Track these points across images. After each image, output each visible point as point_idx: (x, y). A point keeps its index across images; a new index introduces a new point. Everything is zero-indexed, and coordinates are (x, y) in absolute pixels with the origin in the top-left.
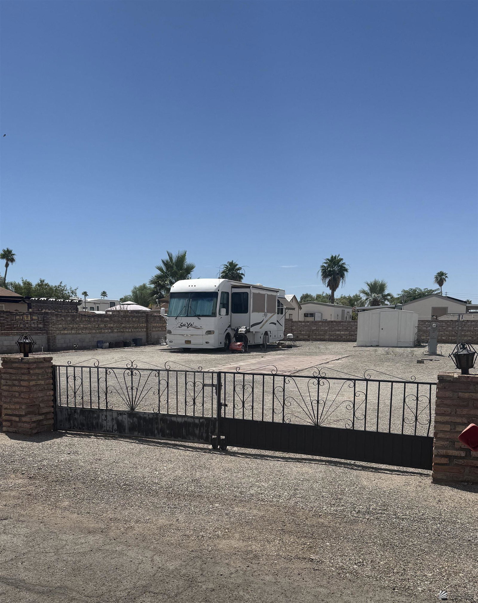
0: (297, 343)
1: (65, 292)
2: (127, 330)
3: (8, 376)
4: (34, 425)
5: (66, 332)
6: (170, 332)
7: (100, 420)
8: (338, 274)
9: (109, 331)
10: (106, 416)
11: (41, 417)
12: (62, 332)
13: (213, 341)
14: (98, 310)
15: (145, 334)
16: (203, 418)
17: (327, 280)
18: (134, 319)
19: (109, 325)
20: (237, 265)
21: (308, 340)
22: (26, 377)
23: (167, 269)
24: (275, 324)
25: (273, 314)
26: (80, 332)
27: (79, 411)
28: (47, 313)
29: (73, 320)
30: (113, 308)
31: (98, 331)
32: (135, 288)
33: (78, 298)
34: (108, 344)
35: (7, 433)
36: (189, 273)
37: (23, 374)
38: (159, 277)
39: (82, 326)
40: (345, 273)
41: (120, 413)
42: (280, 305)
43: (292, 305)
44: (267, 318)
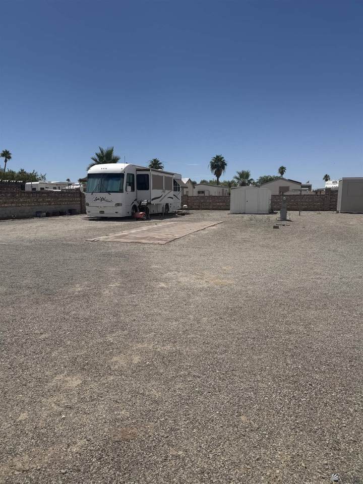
2: (64, 203)
5: (6, 205)
6: (88, 205)
8: (220, 167)
9: (47, 204)
12: (3, 205)
13: (121, 212)
15: (79, 206)
17: (214, 171)
18: (69, 195)
19: (47, 199)
20: (159, 161)
21: (199, 209)
23: (100, 160)
24: (173, 198)
25: (169, 191)
31: (36, 204)
34: (45, 214)
40: (225, 166)
42: (176, 185)
43: (188, 185)
44: (165, 194)
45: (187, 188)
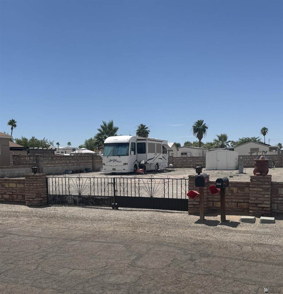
0: (175, 169)
1: (47, 143)
2: (82, 164)
3: (28, 182)
4: (39, 202)
5: (48, 165)
6: (104, 164)
7: (67, 200)
8: (202, 130)
9: (72, 164)
10: (69, 198)
11: (42, 199)
12: (46, 165)
13: (127, 169)
14: (66, 153)
15: (92, 166)
16: (108, 196)
17: (197, 134)
18: (85, 158)
19: (72, 161)
20: (145, 126)
21: (182, 168)
22: (35, 182)
23: (103, 130)
24: (162, 159)
25: (160, 154)
26: (56, 165)
27: (57, 196)
28: (38, 156)
29: (52, 159)
30: (74, 152)
31: (65, 165)
32: (86, 141)
33: (54, 147)
34: (71, 171)
35: (28, 206)
36: (116, 132)
37: (34, 181)
38: (99, 135)
39: (57, 162)
40: (206, 129)
41: (75, 196)
42: (164, 149)
43: (172, 149)
44: (157, 156)
45: (172, 151)
